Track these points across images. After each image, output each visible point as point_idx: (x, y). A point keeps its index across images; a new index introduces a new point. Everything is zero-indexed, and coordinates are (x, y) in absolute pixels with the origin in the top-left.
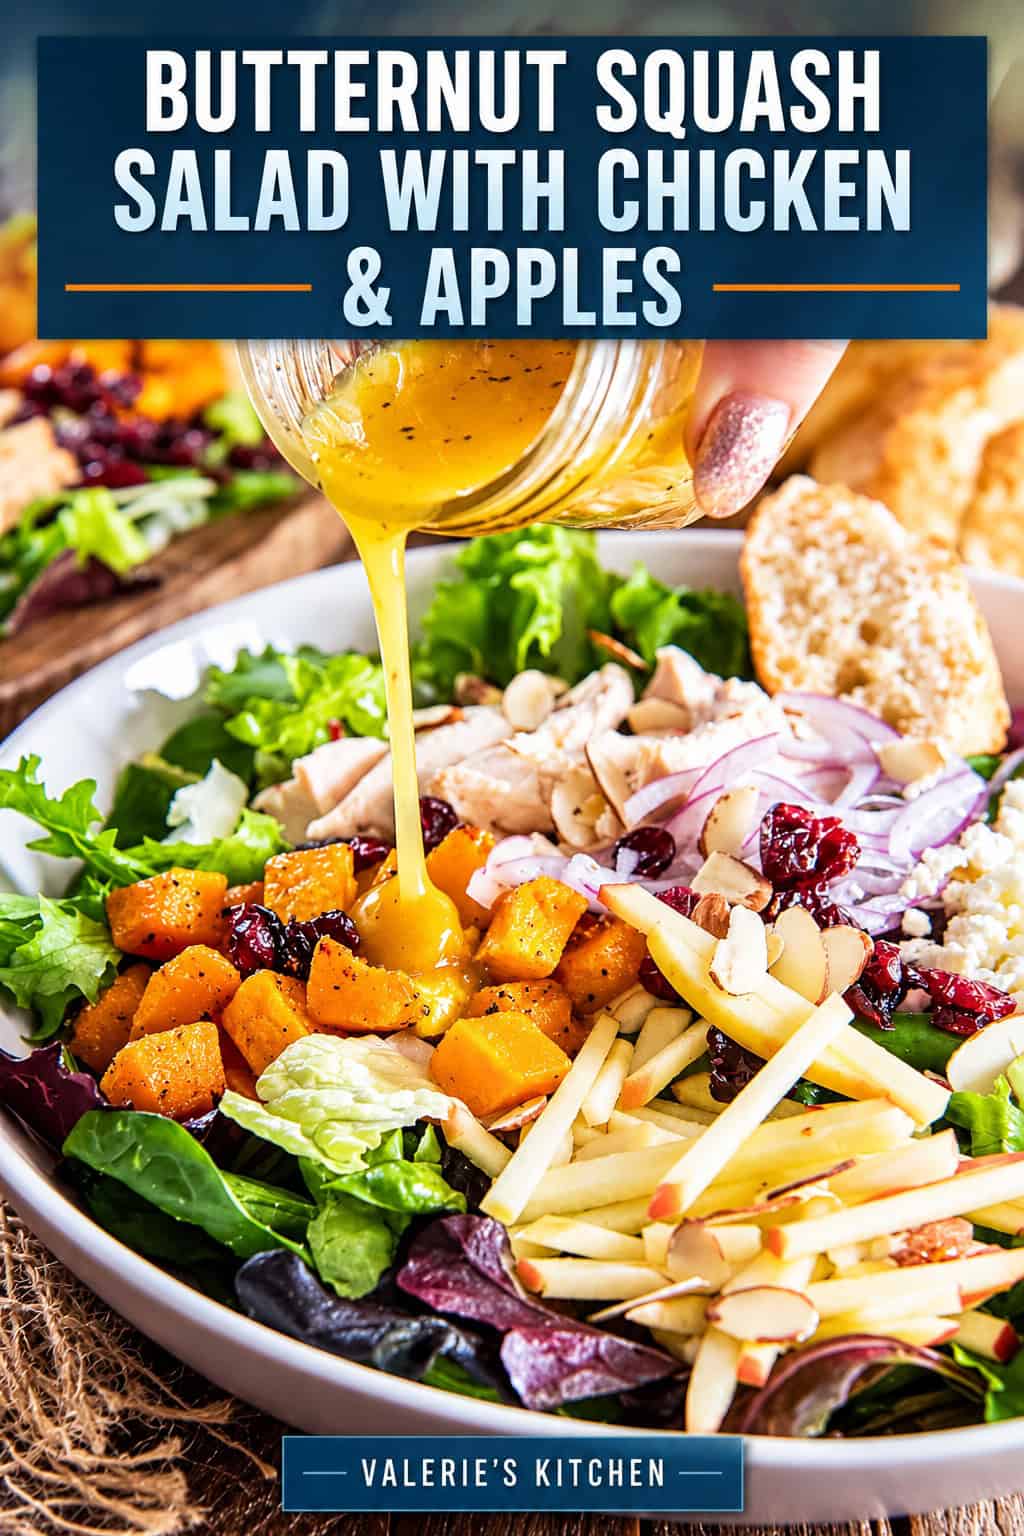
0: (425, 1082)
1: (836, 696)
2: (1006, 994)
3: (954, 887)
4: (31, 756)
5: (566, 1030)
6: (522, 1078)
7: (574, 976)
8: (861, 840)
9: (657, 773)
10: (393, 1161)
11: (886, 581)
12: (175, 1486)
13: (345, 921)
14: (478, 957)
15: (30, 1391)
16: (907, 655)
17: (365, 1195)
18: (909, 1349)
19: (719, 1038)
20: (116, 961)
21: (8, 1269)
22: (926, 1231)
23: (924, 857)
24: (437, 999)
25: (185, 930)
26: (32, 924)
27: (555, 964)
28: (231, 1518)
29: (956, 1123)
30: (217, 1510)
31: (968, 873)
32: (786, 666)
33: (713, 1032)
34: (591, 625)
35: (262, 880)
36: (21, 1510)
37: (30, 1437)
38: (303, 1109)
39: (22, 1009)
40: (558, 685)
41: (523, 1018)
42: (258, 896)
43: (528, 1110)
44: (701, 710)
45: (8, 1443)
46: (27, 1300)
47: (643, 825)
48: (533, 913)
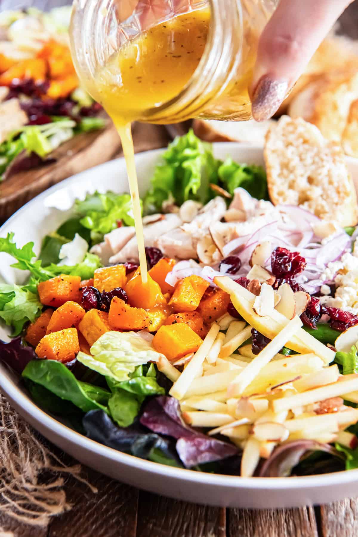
0: (151, 348)
1: (298, 205)
2: (356, 316)
3: (339, 276)
4: (11, 232)
5: (201, 329)
6: (184, 346)
7: (204, 310)
8: (307, 260)
9: (234, 236)
10: (139, 376)
11: (317, 159)
12: (62, 496)
13: (123, 292)
14: (170, 303)
15: (11, 461)
16: (324, 189)
17: (129, 389)
18: (320, 444)
19: (255, 332)
20: (41, 307)
21: (3, 416)
22: (327, 402)
23: (328, 266)
24: (155, 318)
25: (66, 296)
26: (12, 295)
27: (197, 305)
28: (81, 507)
29: (338, 363)
30: (77, 504)
31: (343, 271)
32: (280, 194)
33: (253, 330)
34: (211, 181)
35: (93, 278)
36: (7, 505)
37: (11, 478)
38: (107, 358)
39: (7, 326)
40: (199, 205)
41: (186, 325)
42: (92, 283)
43: (187, 358)
44: (250, 212)
45: (3, 480)
46: (9, 428)
47: (230, 256)
48: (190, 288)
